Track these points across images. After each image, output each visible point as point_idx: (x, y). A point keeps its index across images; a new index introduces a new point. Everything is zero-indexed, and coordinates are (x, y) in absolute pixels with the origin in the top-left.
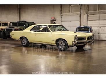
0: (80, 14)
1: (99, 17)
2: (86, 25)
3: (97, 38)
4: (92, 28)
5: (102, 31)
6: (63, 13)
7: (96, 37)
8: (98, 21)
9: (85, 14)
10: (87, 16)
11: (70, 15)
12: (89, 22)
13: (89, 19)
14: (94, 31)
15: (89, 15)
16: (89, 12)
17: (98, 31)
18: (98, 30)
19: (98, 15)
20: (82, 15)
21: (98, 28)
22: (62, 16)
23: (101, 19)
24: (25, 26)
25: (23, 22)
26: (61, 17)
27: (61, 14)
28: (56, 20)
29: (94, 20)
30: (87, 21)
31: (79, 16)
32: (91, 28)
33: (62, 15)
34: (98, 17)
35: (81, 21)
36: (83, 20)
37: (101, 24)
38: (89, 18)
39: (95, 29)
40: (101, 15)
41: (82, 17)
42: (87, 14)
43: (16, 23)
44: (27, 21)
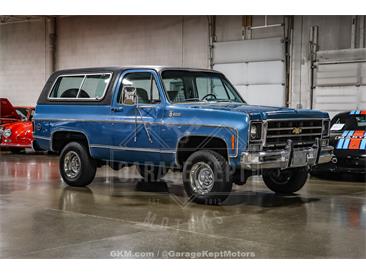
16: (319, 53)
19: (355, 66)
29: (340, 85)
30: (312, 88)
37: (363, 99)
38: (318, 75)
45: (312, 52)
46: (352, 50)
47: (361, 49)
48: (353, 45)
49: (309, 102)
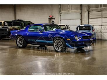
0: (80, 12)
2: (87, 24)
3: (100, 38)
4: (94, 26)
5: (104, 30)
6: (62, 10)
7: (98, 37)
8: (100, 19)
9: (86, 12)
10: (89, 13)
11: (70, 13)
12: (90, 20)
13: (90, 17)
14: (97, 30)
15: (90, 13)
16: (90, 9)
18: (100, 29)
19: (101, 12)
20: (83, 13)
21: (101, 27)
25: (18, 21)
26: (60, 15)
27: (60, 12)
28: (54, 19)
29: (96, 18)
30: (89, 19)
32: (92, 27)
33: (61, 13)
34: (101, 15)
35: (81, 19)
36: (84, 18)
37: (103, 22)
38: (90, 15)
39: (97, 28)
40: (103, 12)
41: (83, 15)
42: (88, 12)
44: (23, 20)
45: (88, 9)
46: (100, 8)
47: (102, 8)
48: (100, 7)
49: (88, 23)
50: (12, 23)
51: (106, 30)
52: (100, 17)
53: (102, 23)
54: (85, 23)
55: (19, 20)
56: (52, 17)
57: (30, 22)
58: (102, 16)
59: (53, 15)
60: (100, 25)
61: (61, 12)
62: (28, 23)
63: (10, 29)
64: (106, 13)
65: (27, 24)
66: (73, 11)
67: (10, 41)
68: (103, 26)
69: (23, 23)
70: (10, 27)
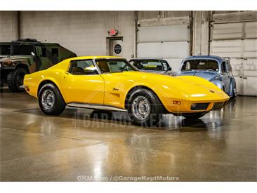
0: (189, 22)
1: (244, 30)
5: (250, 70)
6: (143, 17)
8: (239, 43)
9: (202, 22)
10: (210, 26)
11: (163, 25)
12: (213, 44)
13: (214, 37)
15: (215, 26)
17: (239, 71)
18: (238, 67)
20: (195, 24)
21: (240, 61)
22: (139, 28)
23: (247, 37)
24: (33, 54)
25: (27, 44)
26: (137, 30)
27: (136, 21)
28: (121, 38)
31: (186, 26)
33: (139, 25)
34: (241, 31)
35: (191, 42)
36: (197, 39)
40: (248, 24)
41: (195, 30)
42: (210, 22)
43: (9, 46)
44: (41, 39)
50: (11, 48)
51: (255, 70)
52: (240, 36)
53: (245, 51)
54: (200, 51)
55: (28, 40)
56: (117, 34)
57: (58, 45)
58: (245, 34)
59: (119, 29)
60: (238, 58)
61: (138, 23)
62: (53, 49)
63: (5, 63)
64: (255, 27)
65: (51, 51)
66: (171, 18)
67: (4, 94)
68: (246, 59)
69: (39, 49)
70: (5, 59)
